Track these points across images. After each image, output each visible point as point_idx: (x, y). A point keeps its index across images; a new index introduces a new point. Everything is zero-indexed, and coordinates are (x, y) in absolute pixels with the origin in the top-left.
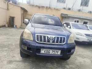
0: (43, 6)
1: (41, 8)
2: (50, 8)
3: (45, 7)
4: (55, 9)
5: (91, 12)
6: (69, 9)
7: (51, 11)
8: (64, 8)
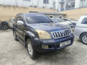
0: (9, 4)
1: (7, 7)
2: (17, 6)
3: (12, 6)
4: (22, 7)
5: (51, 8)
6: (36, 7)
7: (19, 9)
8: (31, 6)
